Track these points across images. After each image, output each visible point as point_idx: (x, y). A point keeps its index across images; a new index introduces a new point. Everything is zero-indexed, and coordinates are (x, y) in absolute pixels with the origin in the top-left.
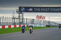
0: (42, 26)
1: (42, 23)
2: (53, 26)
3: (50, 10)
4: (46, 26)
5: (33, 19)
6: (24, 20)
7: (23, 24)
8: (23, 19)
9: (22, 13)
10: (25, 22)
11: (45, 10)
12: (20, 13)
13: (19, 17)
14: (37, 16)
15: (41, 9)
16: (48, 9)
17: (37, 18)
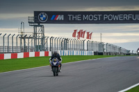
0: (86, 53)
1: (86, 48)
2: (110, 53)
3: (102, 17)
4: (95, 53)
5: (67, 40)
6: (45, 41)
7: (44, 50)
8: (43, 38)
9: (41, 26)
10: (49, 46)
11: (91, 18)
12: (36, 26)
13: (35, 33)
14: (75, 31)
15: (82, 17)
16: (98, 17)
17: (74, 35)
